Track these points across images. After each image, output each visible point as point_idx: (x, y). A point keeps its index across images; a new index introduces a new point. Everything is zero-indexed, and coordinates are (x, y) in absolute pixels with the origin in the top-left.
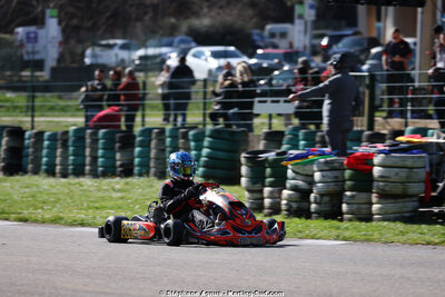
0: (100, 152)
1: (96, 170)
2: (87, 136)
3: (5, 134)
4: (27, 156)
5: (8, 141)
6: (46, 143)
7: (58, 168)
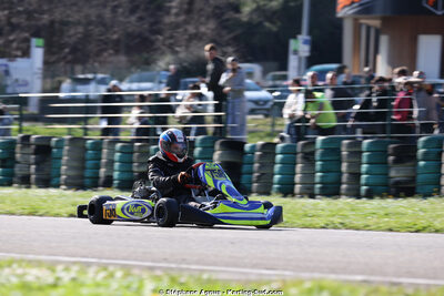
0: (364, 167)
1: (359, 190)
2: (343, 149)
3: (217, 146)
4: (251, 173)
5: (221, 156)
6: (279, 157)
7: (297, 188)
